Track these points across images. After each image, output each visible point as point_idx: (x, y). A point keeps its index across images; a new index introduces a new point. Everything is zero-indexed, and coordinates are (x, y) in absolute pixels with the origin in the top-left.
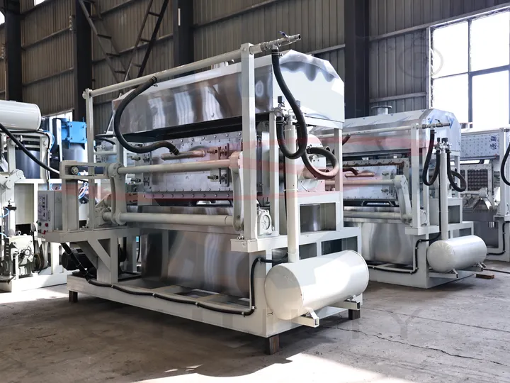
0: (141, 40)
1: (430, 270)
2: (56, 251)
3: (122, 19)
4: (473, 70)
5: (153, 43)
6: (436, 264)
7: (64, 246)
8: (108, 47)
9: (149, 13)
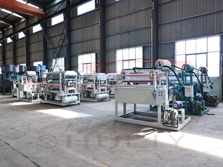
0: (59, 45)
1: (97, 99)
2: (39, 96)
3: (55, 39)
4: (124, 60)
5: (62, 46)
6: (98, 98)
7: (40, 95)
8: (51, 46)
9: (60, 39)
